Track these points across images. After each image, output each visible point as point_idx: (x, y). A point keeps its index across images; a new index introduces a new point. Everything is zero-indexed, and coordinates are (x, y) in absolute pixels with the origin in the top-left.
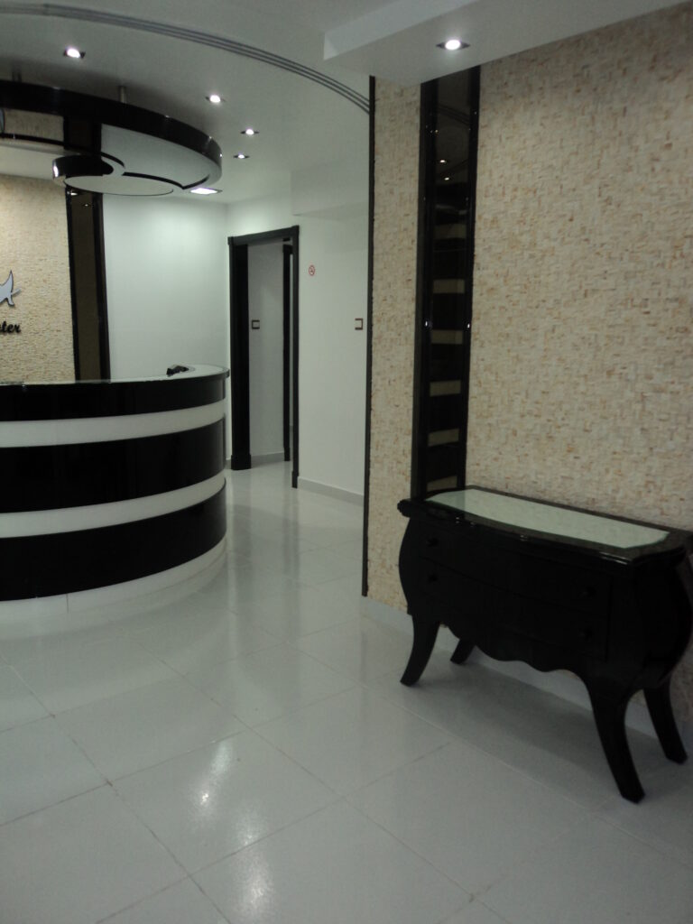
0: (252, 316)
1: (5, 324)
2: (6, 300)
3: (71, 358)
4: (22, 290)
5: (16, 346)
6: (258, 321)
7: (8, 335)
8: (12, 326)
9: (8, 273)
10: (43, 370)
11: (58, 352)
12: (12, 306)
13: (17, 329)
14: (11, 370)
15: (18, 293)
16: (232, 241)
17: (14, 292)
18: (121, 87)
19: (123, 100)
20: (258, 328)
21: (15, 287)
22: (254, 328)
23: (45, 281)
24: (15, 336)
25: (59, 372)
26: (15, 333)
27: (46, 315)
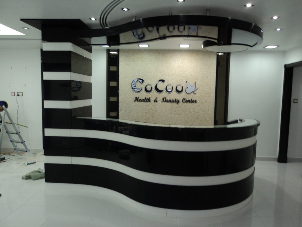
0: (293, 97)
1: (192, 100)
2: (193, 92)
3: (213, 112)
4: (198, 88)
5: (195, 107)
6: (297, 99)
7: (192, 103)
8: (194, 100)
9: (195, 83)
10: (203, 116)
11: (209, 110)
12: (195, 94)
13: (196, 101)
14: (192, 115)
15: (197, 89)
16: (286, 66)
17: (196, 89)
18: (208, 10)
19: (208, 15)
20: (297, 102)
21: (196, 87)
22: (294, 102)
23: (206, 85)
24: (195, 104)
25: (208, 117)
26: (195, 103)
27: (206, 97)
